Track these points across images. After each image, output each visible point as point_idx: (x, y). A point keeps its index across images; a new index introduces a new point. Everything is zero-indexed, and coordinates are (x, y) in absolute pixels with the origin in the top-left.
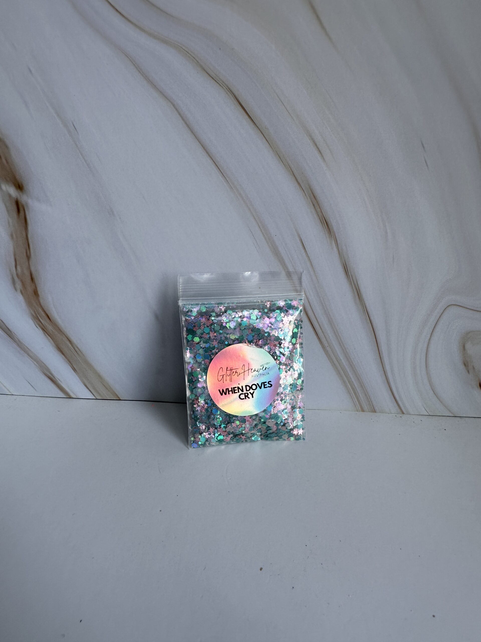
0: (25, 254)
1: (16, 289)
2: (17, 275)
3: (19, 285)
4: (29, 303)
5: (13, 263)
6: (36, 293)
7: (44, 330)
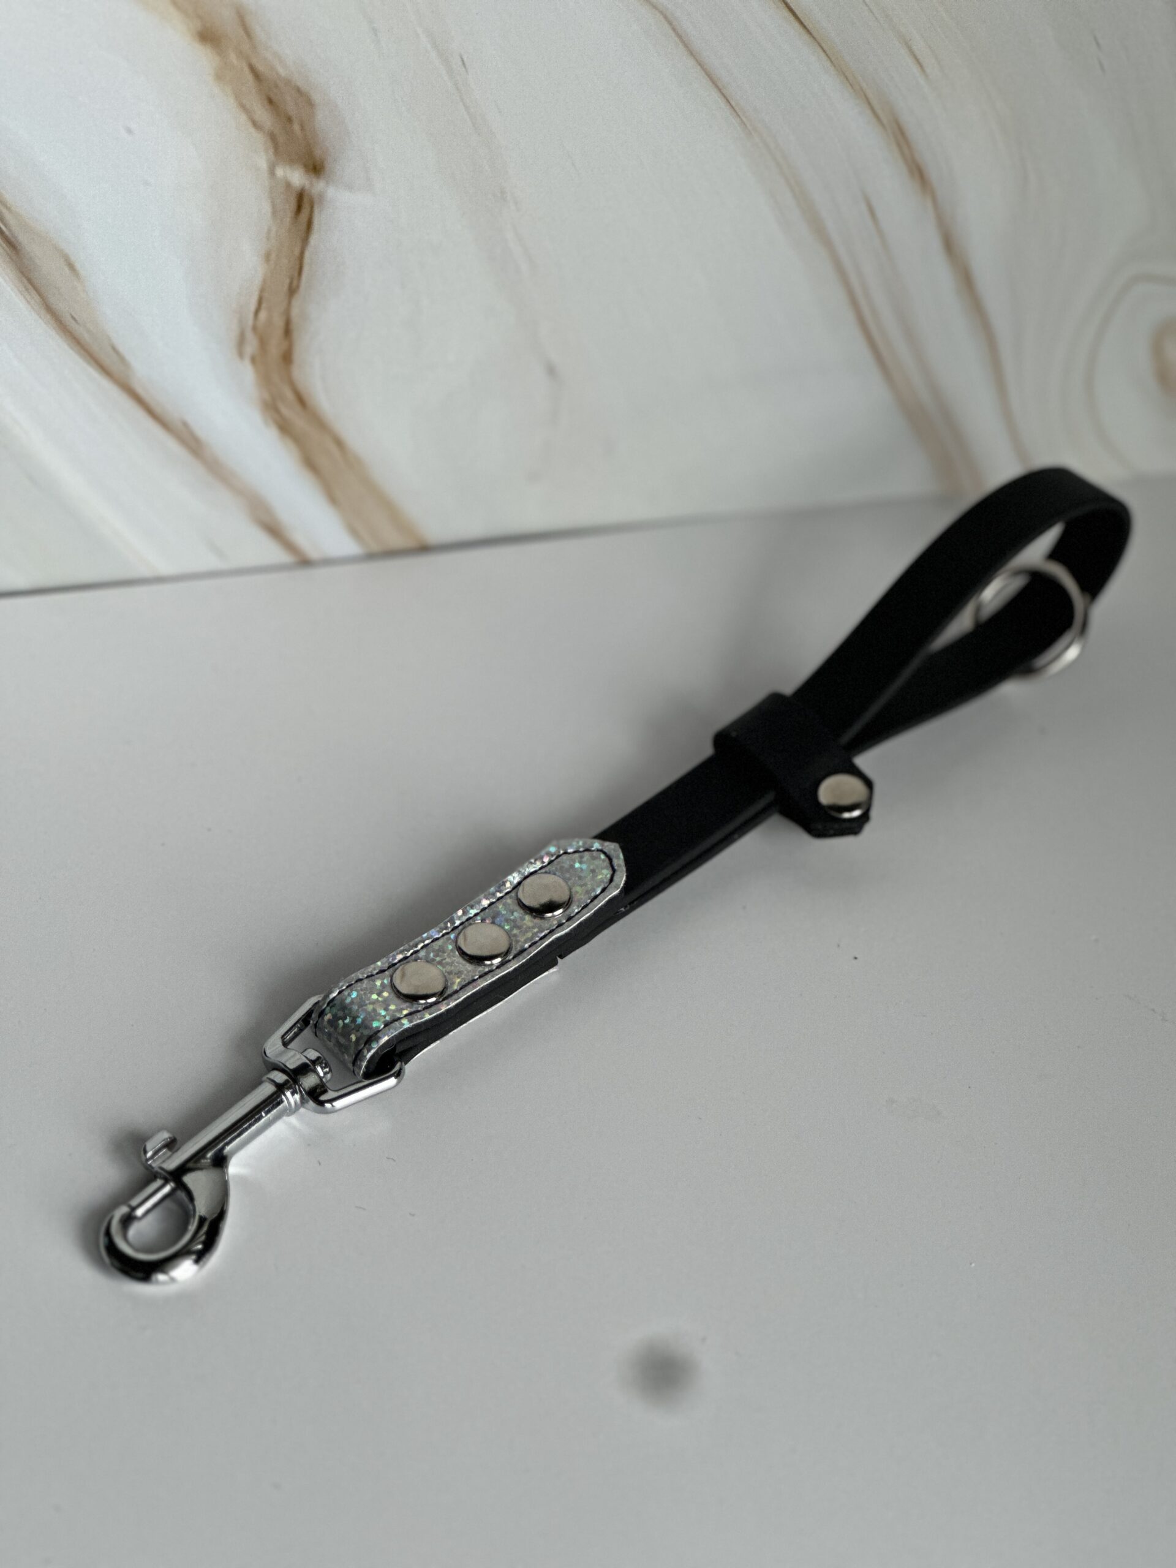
0: (286, 287)
1: (241, 354)
2: (255, 328)
3: (252, 346)
4: (265, 379)
5: (253, 307)
6: (287, 358)
7: (285, 428)
